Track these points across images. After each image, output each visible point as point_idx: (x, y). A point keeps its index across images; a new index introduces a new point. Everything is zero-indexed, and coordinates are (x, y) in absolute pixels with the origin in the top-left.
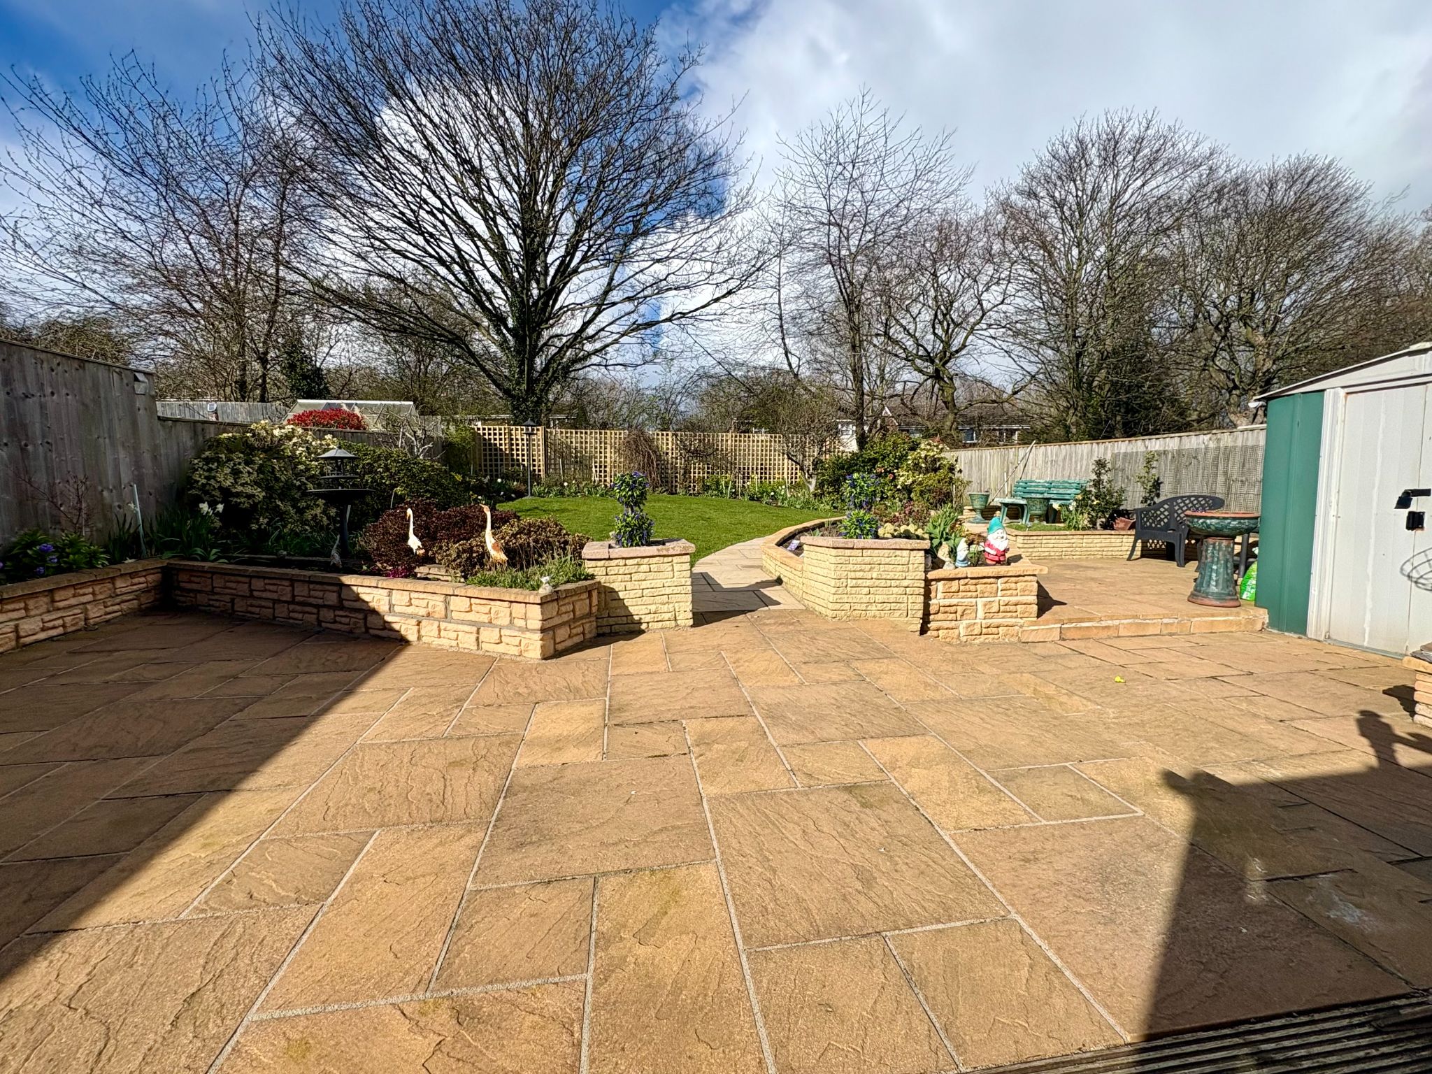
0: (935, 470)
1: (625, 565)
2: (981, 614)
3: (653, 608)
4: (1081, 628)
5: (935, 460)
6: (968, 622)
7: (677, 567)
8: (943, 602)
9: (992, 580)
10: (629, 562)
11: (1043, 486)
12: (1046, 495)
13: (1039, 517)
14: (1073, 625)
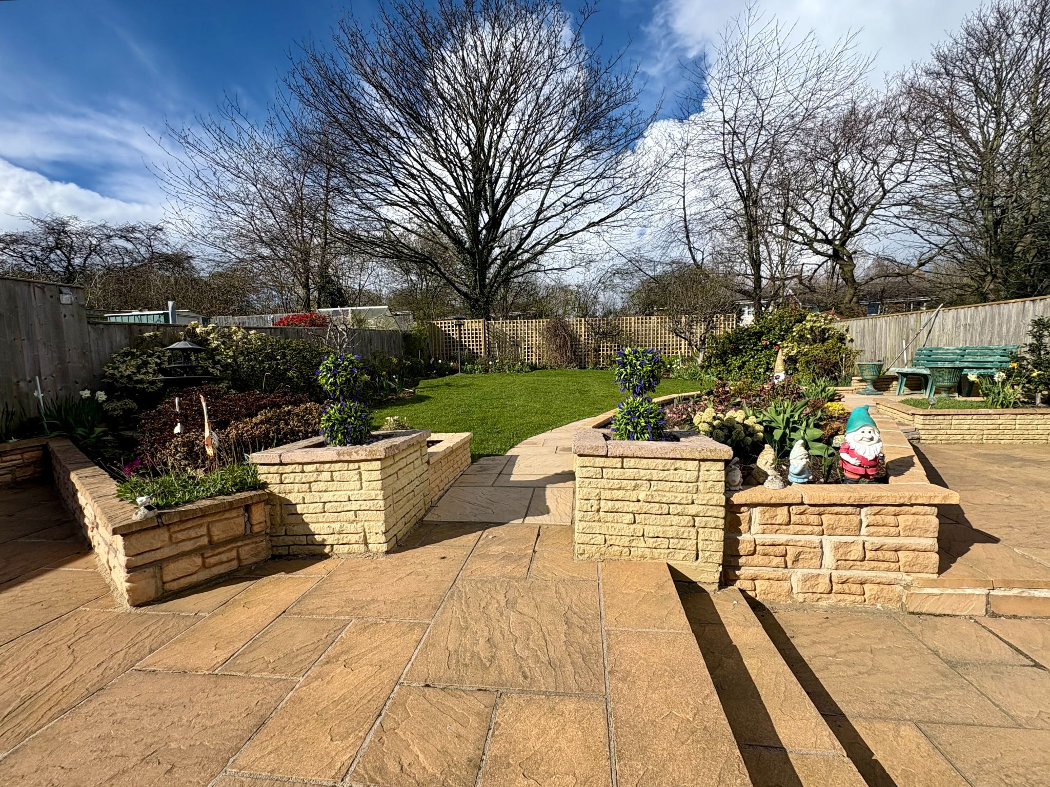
0: (823, 341)
1: (303, 472)
2: (829, 559)
3: (337, 526)
4: (1030, 599)
5: (823, 331)
6: (806, 571)
7: (365, 476)
8: (760, 539)
9: (850, 509)
10: (307, 468)
11: (954, 354)
12: (957, 364)
13: (949, 390)
14: (1015, 592)
